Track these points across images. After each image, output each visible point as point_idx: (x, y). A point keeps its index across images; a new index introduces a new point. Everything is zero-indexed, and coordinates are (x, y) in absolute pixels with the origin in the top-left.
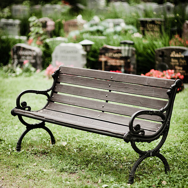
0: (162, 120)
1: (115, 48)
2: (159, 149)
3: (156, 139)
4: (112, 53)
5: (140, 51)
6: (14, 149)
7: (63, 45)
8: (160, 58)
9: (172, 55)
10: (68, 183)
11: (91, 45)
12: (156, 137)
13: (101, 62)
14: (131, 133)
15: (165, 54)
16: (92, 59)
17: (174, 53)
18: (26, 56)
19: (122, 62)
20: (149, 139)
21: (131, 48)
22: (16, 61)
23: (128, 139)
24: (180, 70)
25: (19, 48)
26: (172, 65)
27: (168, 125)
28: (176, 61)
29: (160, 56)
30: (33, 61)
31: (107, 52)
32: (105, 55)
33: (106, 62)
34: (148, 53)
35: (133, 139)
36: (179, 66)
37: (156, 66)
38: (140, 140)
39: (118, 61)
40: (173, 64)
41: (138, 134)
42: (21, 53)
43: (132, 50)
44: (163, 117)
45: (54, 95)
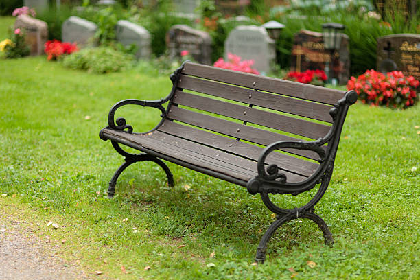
0: (320, 159)
1: (317, 34)
2: (313, 206)
3: (308, 189)
4: (312, 42)
5: (355, 41)
6: (105, 193)
7: (242, 28)
8: (385, 52)
9: (403, 48)
10: (161, 255)
11: (280, 29)
12: (309, 185)
13: (295, 57)
14: (261, 179)
15: (392, 46)
16: (284, 51)
17: (406, 43)
18: (187, 44)
19: (328, 56)
20: (295, 189)
21: (339, 35)
22: (174, 52)
23: (255, 188)
24: (414, 71)
25: (178, 32)
26: (402, 64)
27: (330, 166)
28: (410, 57)
29: (385, 49)
30: (197, 52)
31: (304, 41)
32: (301, 45)
33: (303, 57)
34: (367, 44)
35: (265, 188)
36: (414, 65)
37: (379, 65)
38: (278, 190)
39: (321, 55)
40: (404, 61)
41: (274, 180)
42: (181, 39)
43: (342, 39)
44: (321, 153)
45: (172, 109)
